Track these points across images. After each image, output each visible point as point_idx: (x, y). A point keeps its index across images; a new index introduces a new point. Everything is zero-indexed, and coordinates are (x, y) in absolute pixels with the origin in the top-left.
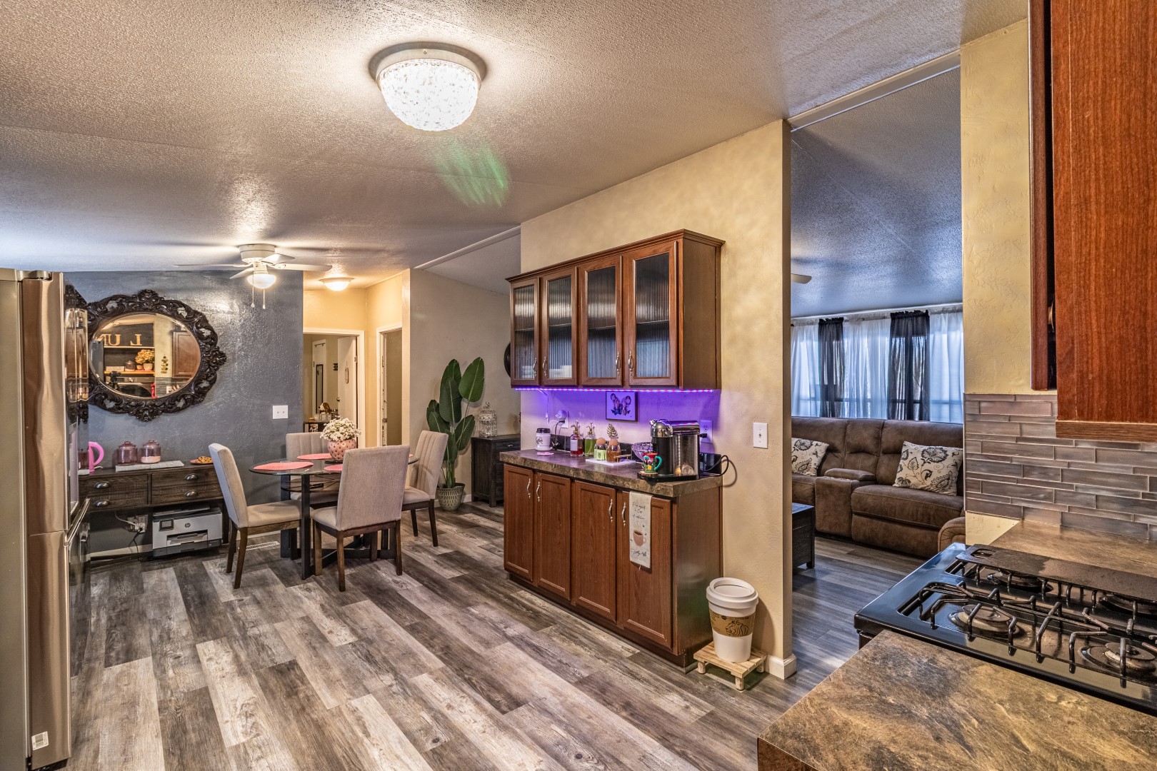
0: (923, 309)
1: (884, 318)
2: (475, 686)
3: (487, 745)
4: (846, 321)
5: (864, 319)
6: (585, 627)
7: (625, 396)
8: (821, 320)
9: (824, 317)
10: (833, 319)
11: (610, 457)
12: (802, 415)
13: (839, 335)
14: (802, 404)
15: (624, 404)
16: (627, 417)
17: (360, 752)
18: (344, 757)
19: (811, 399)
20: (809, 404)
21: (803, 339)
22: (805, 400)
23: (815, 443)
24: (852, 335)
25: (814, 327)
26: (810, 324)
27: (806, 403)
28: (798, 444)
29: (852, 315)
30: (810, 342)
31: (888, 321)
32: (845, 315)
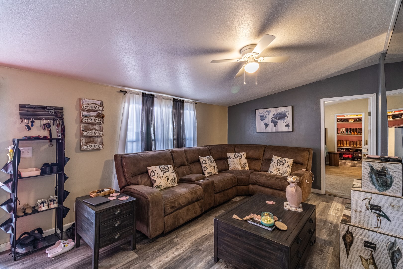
0: (182, 99)
1: (171, 100)
4: (156, 97)
5: (163, 98)
8: (143, 93)
9: (145, 92)
10: (149, 94)
12: (129, 152)
13: (152, 104)
14: (129, 145)
19: (137, 141)
20: (135, 144)
21: (133, 103)
22: (133, 142)
23: (169, 166)
24: (159, 105)
25: (138, 96)
26: (136, 94)
27: (133, 143)
28: (162, 169)
29: (159, 95)
30: (137, 105)
31: (172, 102)
32: (155, 94)
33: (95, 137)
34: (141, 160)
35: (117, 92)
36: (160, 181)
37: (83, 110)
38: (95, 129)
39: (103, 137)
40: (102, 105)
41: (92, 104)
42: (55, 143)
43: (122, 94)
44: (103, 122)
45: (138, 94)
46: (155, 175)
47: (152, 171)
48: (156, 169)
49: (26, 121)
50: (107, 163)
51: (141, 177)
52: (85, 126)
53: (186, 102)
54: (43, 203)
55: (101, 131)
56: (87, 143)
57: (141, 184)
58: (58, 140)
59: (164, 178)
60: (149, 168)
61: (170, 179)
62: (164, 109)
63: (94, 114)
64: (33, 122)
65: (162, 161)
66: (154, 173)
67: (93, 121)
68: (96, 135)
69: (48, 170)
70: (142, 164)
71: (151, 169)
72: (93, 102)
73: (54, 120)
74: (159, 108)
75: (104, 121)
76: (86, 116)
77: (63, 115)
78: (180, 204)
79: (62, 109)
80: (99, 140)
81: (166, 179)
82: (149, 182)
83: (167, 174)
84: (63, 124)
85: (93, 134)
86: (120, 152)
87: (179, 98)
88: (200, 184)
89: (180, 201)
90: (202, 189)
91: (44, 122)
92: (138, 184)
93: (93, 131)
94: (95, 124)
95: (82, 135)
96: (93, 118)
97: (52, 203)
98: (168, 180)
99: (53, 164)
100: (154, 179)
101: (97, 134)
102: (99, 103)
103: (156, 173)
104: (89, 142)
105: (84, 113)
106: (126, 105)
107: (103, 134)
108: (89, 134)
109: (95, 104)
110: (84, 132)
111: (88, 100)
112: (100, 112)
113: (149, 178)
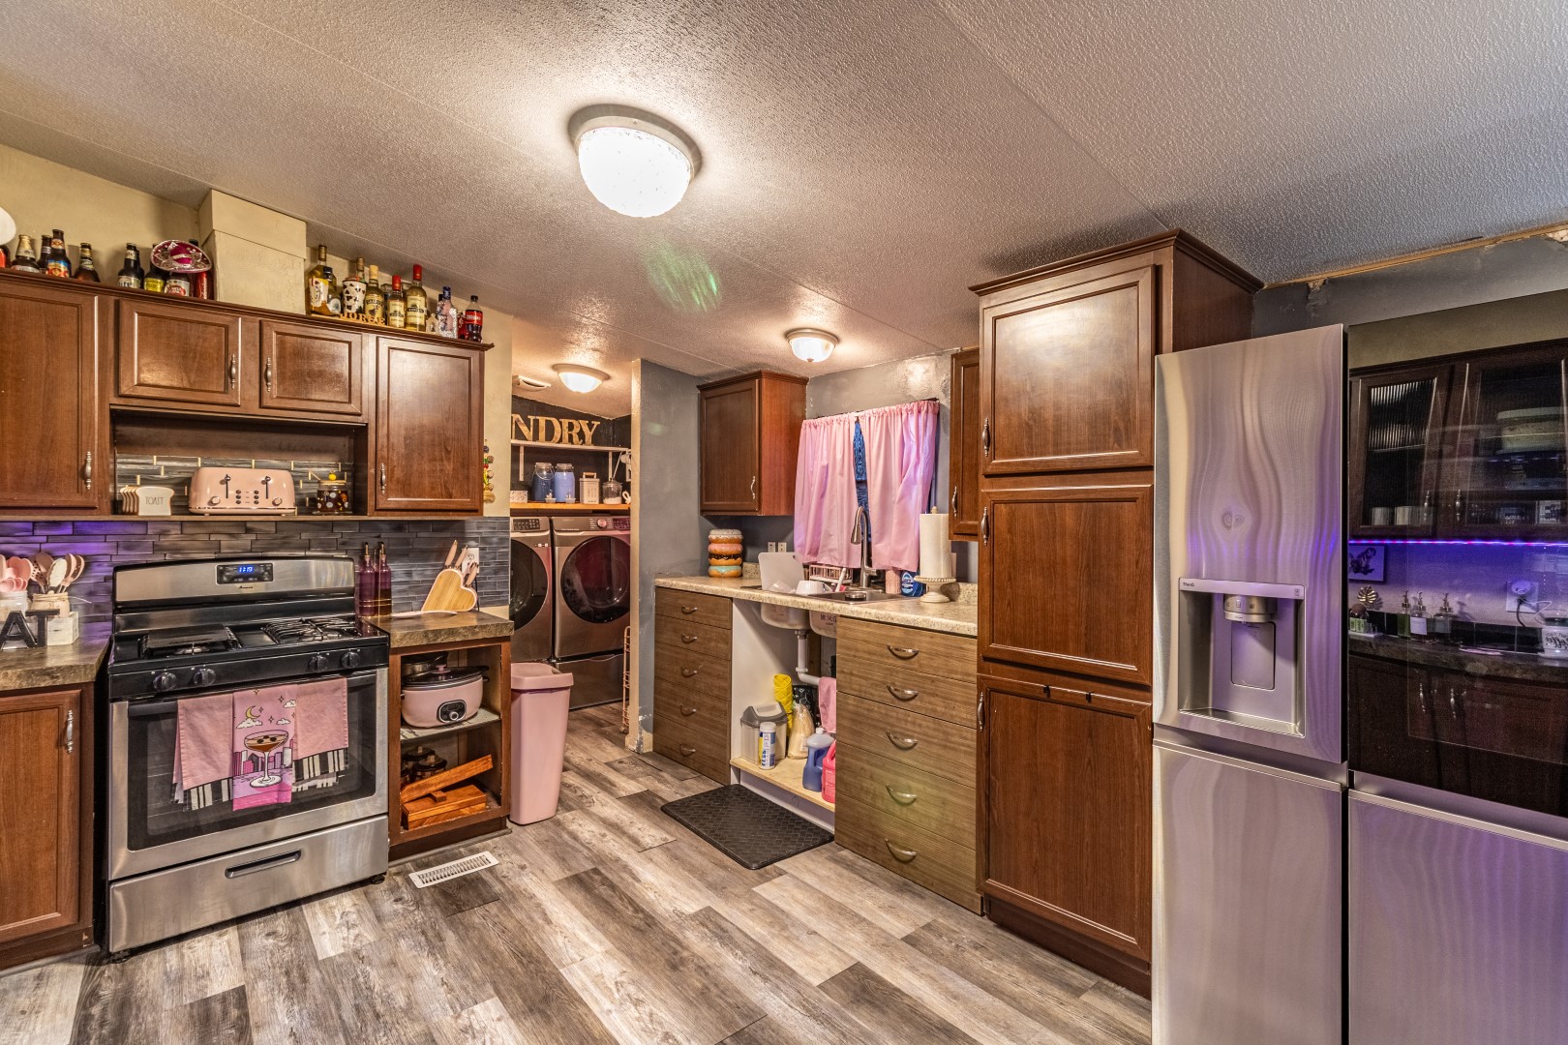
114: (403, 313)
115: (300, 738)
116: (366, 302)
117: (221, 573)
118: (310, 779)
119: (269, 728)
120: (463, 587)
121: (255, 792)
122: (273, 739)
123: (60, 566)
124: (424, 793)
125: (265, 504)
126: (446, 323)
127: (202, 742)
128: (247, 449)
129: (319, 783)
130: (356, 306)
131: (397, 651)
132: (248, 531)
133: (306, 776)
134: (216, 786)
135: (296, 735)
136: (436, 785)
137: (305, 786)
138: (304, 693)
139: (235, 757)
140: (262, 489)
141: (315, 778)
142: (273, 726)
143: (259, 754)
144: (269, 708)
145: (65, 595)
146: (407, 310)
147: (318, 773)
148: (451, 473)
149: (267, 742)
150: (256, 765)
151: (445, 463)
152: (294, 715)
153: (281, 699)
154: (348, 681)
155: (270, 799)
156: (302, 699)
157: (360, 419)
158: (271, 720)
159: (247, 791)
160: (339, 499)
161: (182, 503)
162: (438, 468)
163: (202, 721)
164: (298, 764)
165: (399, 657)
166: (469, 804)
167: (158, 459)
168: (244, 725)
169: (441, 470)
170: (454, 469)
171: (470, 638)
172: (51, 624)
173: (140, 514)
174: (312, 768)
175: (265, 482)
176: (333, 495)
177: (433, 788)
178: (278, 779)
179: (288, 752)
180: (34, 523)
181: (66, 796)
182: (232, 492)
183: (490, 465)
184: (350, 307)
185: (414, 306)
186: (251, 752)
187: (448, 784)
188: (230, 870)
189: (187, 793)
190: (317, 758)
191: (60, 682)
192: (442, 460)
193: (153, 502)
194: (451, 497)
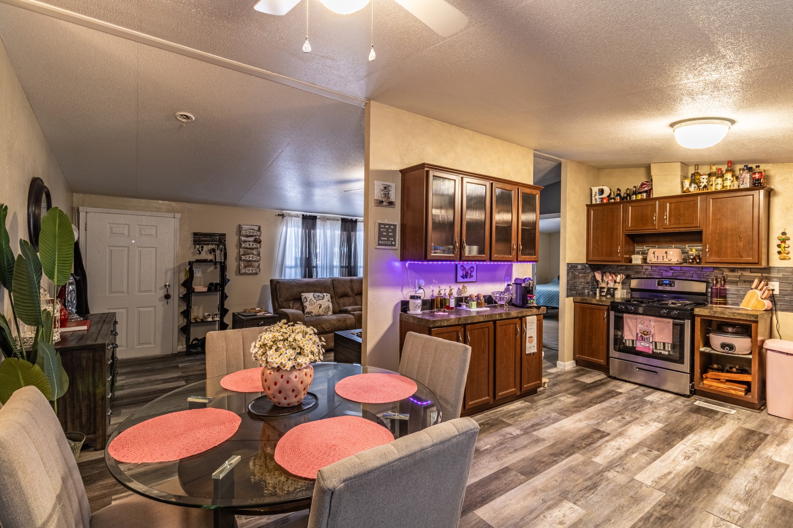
0: (354, 218)
1: (338, 220)
2: (591, 443)
3: (638, 437)
4: (319, 218)
5: (328, 219)
6: (501, 410)
7: (470, 267)
8: (303, 215)
9: (305, 214)
10: (310, 216)
11: (479, 305)
12: (287, 277)
13: (314, 226)
14: (288, 270)
15: (469, 272)
16: (472, 280)
17: (685, 472)
18: (694, 477)
19: (296, 266)
20: (293, 270)
21: (292, 226)
22: (291, 267)
23: (325, 294)
24: (322, 227)
25: (297, 219)
26: (295, 217)
27: (291, 269)
28: (315, 296)
29: (322, 216)
30: (296, 229)
31: (340, 222)
32: (318, 215)
33: (253, 261)
34: (295, 285)
35: (276, 215)
36: (312, 307)
37: (243, 236)
38: (253, 254)
39: (260, 262)
40: (259, 230)
41: (250, 229)
42: (218, 266)
43: (281, 217)
44: (260, 247)
45: (297, 216)
46: (307, 301)
47: (305, 297)
48: (310, 296)
49: (198, 246)
50: (264, 287)
51: (293, 303)
52: (244, 251)
53: (360, 222)
54: (209, 315)
55: (259, 255)
56: (245, 267)
57: (292, 309)
58: (221, 263)
59: (315, 305)
60: (302, 294)
61: (323, 307)
62: (328, 232)
63: (252, 239)
64: (202, 247)
65: (319, 289)
66: (307, 299)
67: (251, 246)
68: (253, 260)
69: (213, 288)
70: (296, 290)
71: (304, 295)
72: (251, 228)
73: (218, 245)
74: (322, 231)
75: (262, 246)
76: (245, 242)
77: (225, 241)
78: (323, 328)
79: (224, 235)
80: (257, 264)
81: (318, 307)
82: (301, 308)
83: (320, 302)
84: (225, 249)
85: (251, 258)
86: (277, 277)
87: (350, 218)
88: (353, 315)
89: (324, 326)
90: (354, 319)
91: (211, 247)
92: (289, 308)
93: (251, 256)
94: (253, 249)
95: (240, 259)
96: (251, 243)
97: (216, 316)
98: (320, 307)
99: (217, 284)
100: (306, 305)
101: (255, 259)
102: (256, 228)
103: (308, 300)
104: (247, 266)
105: (243, 238)
106: (284, 228)
107: (260, 259)
108: (247, 258)
109: (253, 229)
110: (243, 257)
111: (247, 226)
112: (257, 237)
113: (302, 304)
114: (722, 183)
115: (656, 335)
116: (709, 181)
117: (658, 282)
118: (659, 350)
119: (646, 329)
120: (760, 299)
121: (642, 346)
122: (647, 333)
123: (619, 276)
124: (718, 378)
125: (666, 260)
126: (743, 182)
127: (629, 327)
128: (671, 242)
129: (663, 352)
130: (703, 185)
131: (699, 316)
132: (671, 269)
133: (658, 348)
134: (633, 341)
135: (654, 333)
136: (724, 377)
137: (658, 351)
138: (658, 321)
139: (637, 334)
140: (665, 255)
141: (661, 350)
142: (647, 328)
143: (643, 336)
144: (647, 323)
145: (621, 284)
146: (723, 181)
147: (662, 349)
148: (742, 247)
149: (646, 333)
150: (643, 339)
151: (739, 242)
152: (654, 327)
153: (650, 321)
154: (673, 321)
155: (646, 350)
156: (657, 323)
157: (698, 228)
158: (647, 326)
159: (641, 346)
160: (694, 258)
161: (645, 260)
162: (735, 245)
163: (629, 321)
164: (656, 343)
165: (699, 319)
166: (735, 390)
167: (646, 247)
168: (639, 325)
169: (737, 246)
170: (744, 245)
171: (732, 317)
172: (616, 292)
173: (633, 263)
174: (661, 347)
175: (666, 253)
176: (692, 257)
177: (723, 378)
178: (648, 345)
179: (651, 338)
180: (618, 265)
181: (605, 332)
182: (656, 257)
183: (787, 241)
184: (701, 186)
185: (726, 179)
186: (641, 334)
187: (730, 379)
188: (637, 368)
189: (626, 340)
190: (662, 344)
191: (603, 304)
192: (737, 242)
193: (637, 259)
194: (742, 257)
